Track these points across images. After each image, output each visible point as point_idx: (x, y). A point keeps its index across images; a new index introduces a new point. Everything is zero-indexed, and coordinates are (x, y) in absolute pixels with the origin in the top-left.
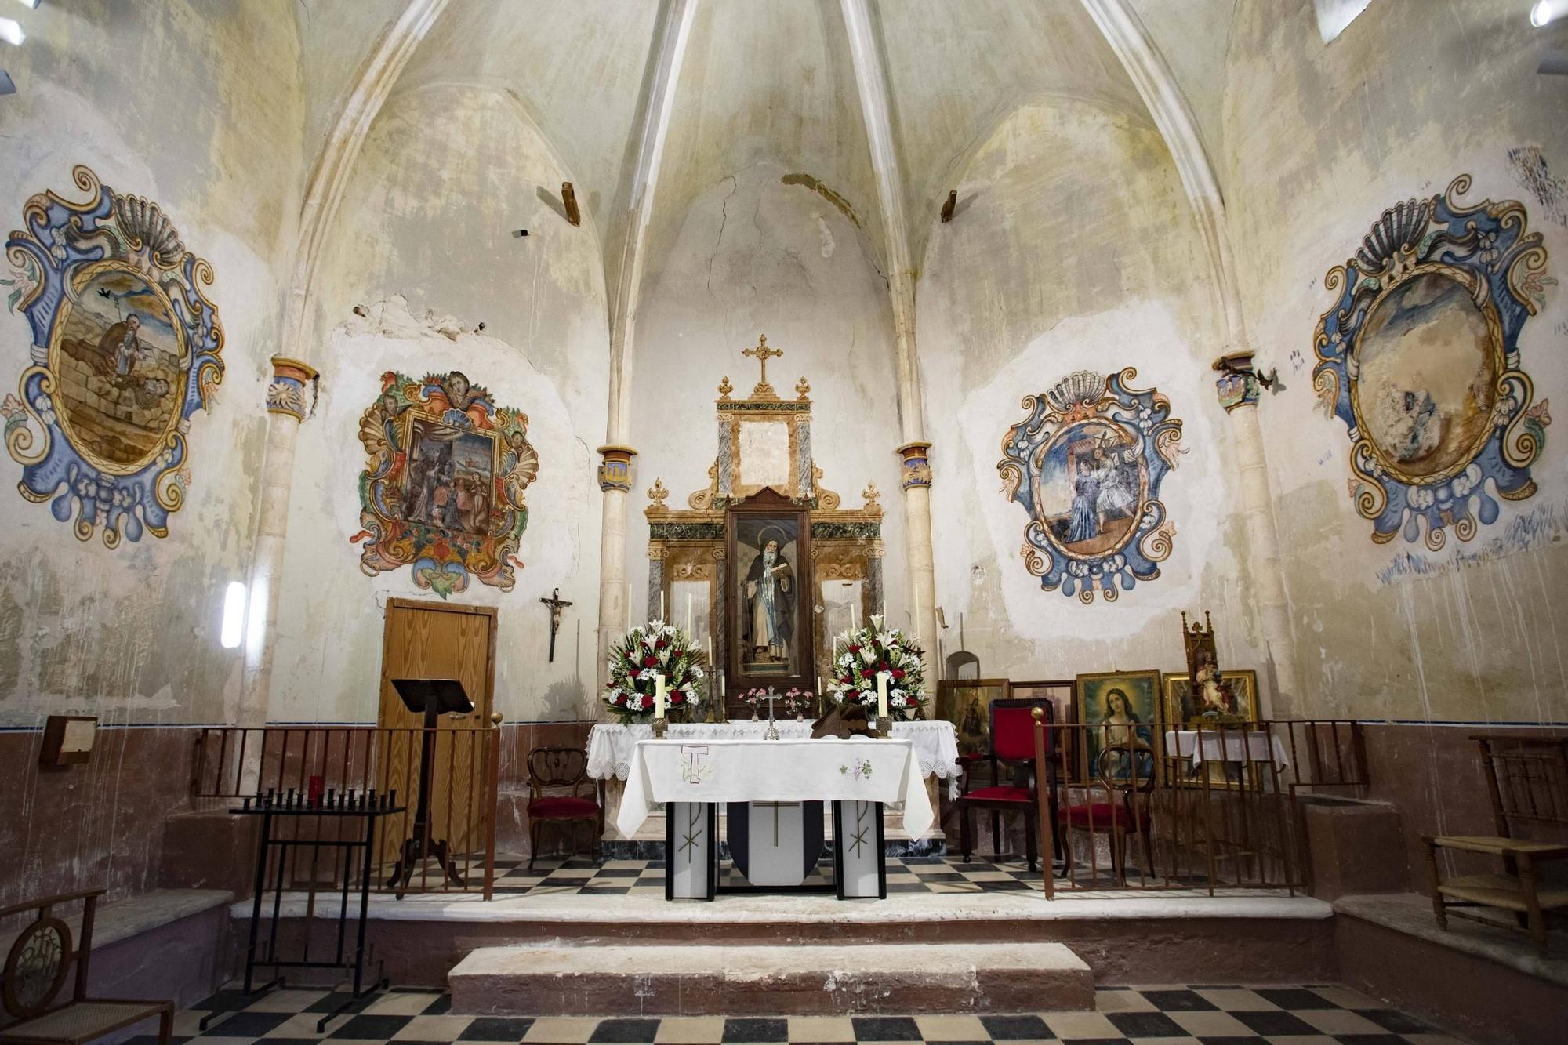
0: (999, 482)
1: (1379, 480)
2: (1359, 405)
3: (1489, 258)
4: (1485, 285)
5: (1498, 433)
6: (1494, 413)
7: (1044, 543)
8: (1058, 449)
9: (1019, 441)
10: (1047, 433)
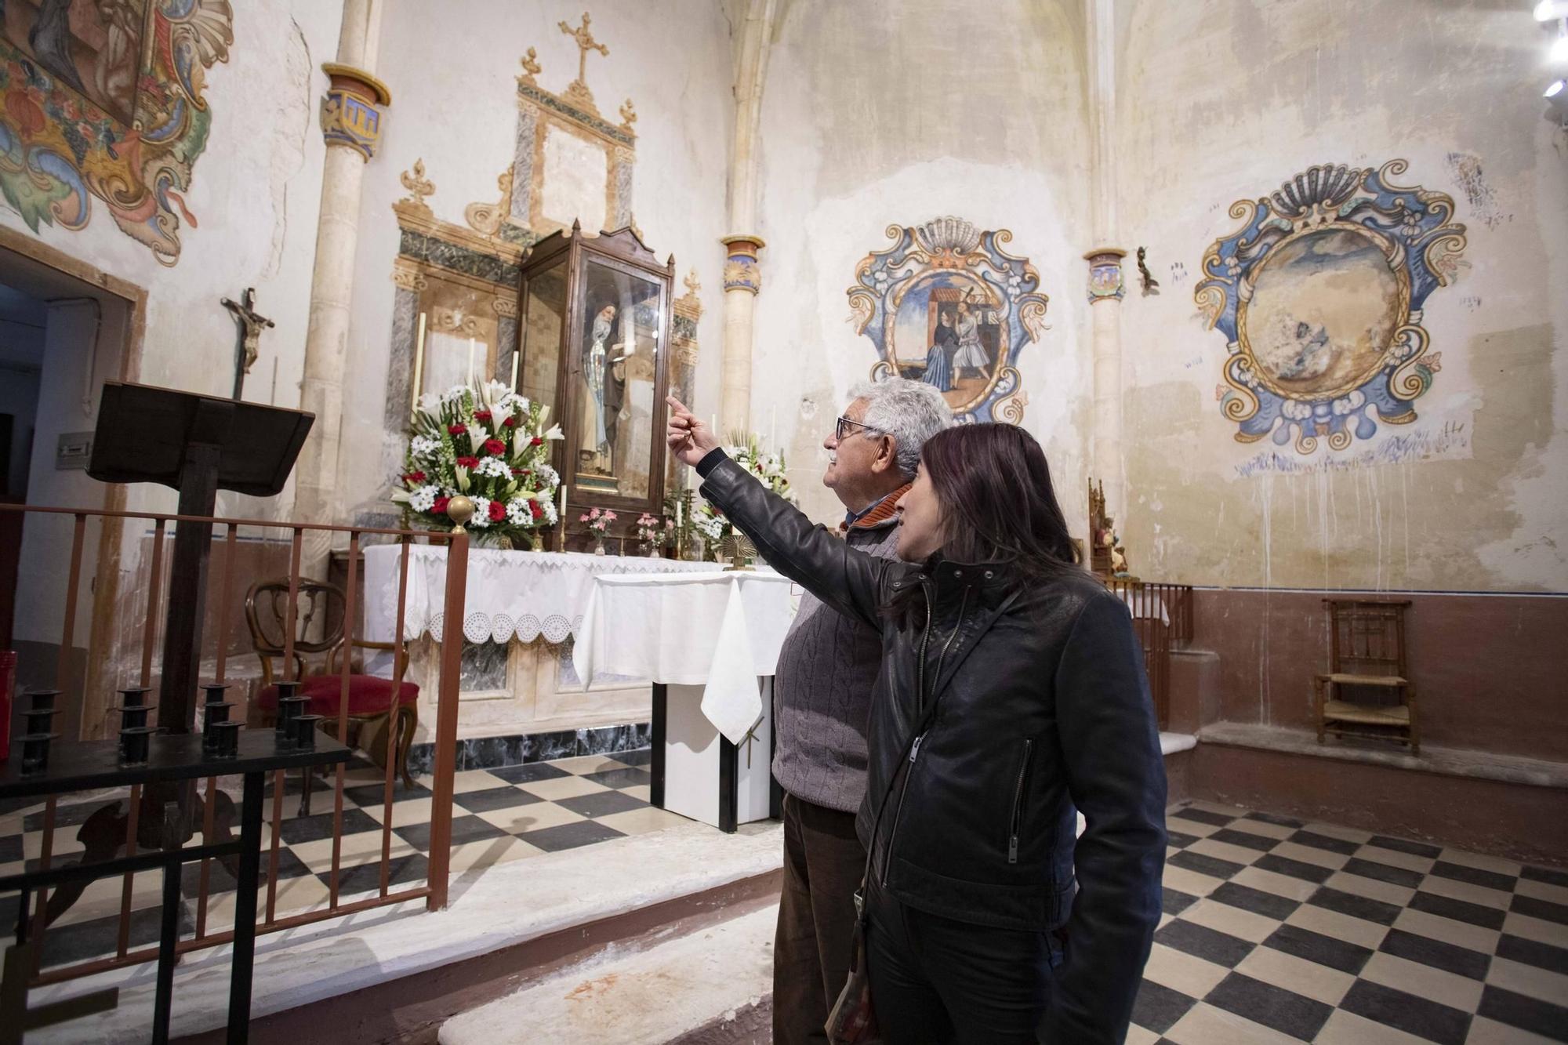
0: (847, 310)
1: (1253, 390)
2: (1245, 324)
3: (1410, 232)
4: (1402, 253)
5: (1387, 371)
6: (1387, 354)
8: (919, 292)
9: (877, 271)
10: (910, 270)
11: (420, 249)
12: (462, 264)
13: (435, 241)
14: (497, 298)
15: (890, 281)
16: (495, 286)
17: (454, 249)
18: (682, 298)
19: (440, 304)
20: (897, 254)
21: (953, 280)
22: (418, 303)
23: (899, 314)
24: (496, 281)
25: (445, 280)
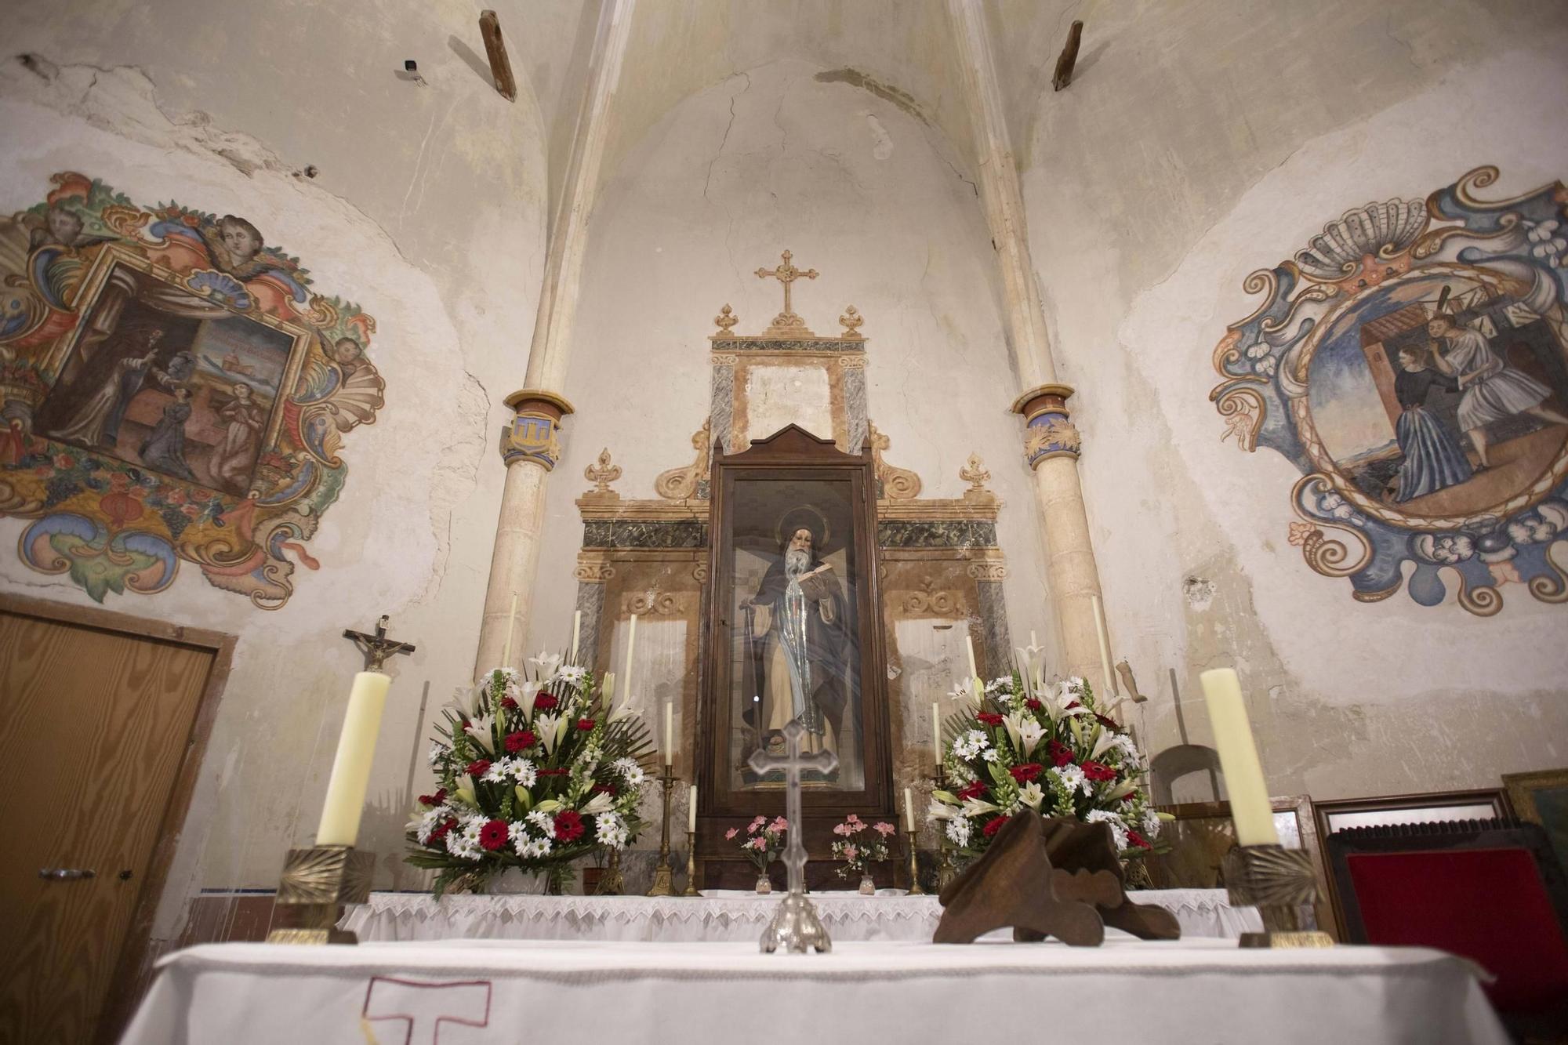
0: (1220, 423)
7: (1342, 512)
8: (1336, 343)
9: (1249, 347)
10: (1310, 320)
11: (606, 536)
12: (654, 539)
13: (622, 523)
14: (698, 565)
15: (1277, 351)
16: (695, 552)
17: (643, 526)
18: (962, 497)
19: (630, 589)
20: (1275, 308)
21: (1396, 296)
22: (603, 595)
23: (1313, 392)
24: (695, 546)
25: (635, 561)
